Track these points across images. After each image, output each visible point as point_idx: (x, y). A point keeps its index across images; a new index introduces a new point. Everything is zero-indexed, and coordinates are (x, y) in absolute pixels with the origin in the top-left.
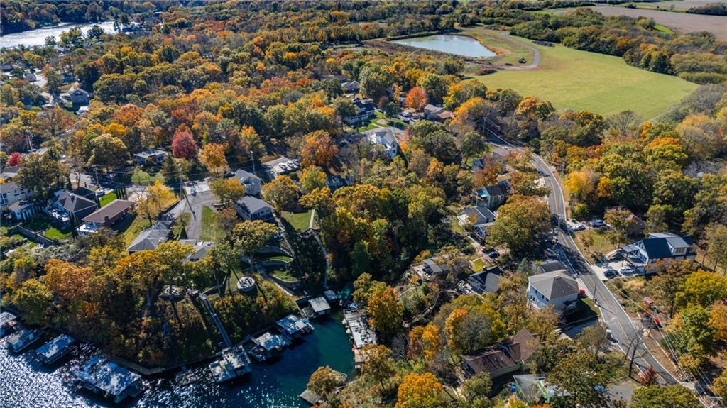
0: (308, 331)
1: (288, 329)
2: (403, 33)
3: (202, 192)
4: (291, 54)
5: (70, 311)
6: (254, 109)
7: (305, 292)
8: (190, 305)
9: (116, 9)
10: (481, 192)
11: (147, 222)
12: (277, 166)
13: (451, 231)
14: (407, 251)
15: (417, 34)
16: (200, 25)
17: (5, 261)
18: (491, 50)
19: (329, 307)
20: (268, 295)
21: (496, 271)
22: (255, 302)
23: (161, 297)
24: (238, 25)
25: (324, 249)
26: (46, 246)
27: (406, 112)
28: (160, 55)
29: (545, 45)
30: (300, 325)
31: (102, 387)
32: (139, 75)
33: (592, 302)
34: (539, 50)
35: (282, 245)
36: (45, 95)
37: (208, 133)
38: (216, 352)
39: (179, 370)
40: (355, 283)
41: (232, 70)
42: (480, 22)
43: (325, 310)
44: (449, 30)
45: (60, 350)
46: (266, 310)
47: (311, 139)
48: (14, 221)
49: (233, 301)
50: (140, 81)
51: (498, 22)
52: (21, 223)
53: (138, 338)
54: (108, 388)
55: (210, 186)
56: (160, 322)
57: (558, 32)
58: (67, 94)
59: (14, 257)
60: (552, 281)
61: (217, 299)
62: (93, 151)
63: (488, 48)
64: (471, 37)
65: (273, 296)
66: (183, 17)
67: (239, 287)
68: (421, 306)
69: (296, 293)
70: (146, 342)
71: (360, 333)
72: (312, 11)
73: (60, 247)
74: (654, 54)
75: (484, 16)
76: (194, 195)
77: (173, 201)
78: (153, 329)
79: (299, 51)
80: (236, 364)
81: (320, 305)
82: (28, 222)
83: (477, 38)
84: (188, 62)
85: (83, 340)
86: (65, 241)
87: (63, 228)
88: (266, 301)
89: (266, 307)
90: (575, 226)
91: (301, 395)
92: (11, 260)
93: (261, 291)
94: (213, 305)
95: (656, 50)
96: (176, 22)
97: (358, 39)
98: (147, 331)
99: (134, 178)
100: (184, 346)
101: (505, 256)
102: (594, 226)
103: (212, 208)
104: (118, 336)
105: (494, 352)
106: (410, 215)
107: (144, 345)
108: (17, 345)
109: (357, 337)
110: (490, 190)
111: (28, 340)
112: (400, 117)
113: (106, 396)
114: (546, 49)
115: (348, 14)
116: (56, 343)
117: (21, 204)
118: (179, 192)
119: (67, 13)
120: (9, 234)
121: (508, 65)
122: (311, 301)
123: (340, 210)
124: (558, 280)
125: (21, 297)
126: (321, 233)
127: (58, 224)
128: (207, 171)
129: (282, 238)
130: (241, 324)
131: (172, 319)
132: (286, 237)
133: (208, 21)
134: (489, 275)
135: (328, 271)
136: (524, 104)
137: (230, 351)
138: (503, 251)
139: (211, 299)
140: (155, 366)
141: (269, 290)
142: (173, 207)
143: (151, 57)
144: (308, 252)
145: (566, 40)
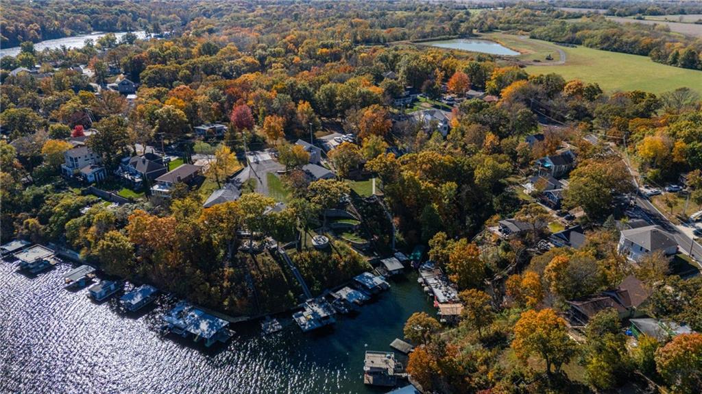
0: (385, 288)
1: (367, 284)
2: (425, 37)
3: (264, 161)
4: (325, 50)
5: (153, 260)
6: (306, 88)
7: (375, 253)
8: (270, 257)
9: (145, 20)
10: (544, 161)
11: (216, 185)
12: (333, 140)
13: (517, 198)
14: (472, 219)
15: (439, 37)
16: (228, 31)
17: (82, 217)
18: (515, 50)
19: (403, 267)
20: (342, 253)
21: (579, 230)
22: (331, 258)
23: (241, 250)
24: (263, 31)
25: (389, 214)
26: (121, 204)
27: (448, 97)
28: (199, 50)
29: (568, 46)
30: (378, 281)
31: (192, 331)
32: (182, 65)
33: (688, 258)
34: (563, 50)
35: (348, 208)
36: (94, 85)
37: (265, 108)
38: (298, 303)
39: (263, 319)
40: (430, 242)
41: (270, 63)
42: (497, 28)
43: (398, 270)
44: (467, 35)
45: (144, 299)
46: (343, 266)
47: (368, 112)
48: (85, 182)
49: (310, 256)
50: (185, 71)
51: (515, 28)
52: (94, 184)
53: (222, 287)
54: (198, 332)
55: (271, 155)
56: (242, 272)
57: (578, 34)
58: (114, 84)
59: (91, 213)
60: (649, 233)
61: (295, 254)
62: (157, 121)
63: (511, 49)
64: (491, 40)
65: (347, 253)
66: (211, 24)
67: (314, 243)
68: (503, 264)
69: (366, 254)
70: (229, 291)
71: (440, 289)
72: (333, 19)
73: (135, 205)
74: (682, 52)
75: (501, 23)
76: (257, 162)
77: (237, 168)
78: (235, 279)
79: (332, 48)
80: (321, 313)
81: (393, 265)
82: (99, 183)
83: (498, 41)
84: (227, 56)
85: (164, 291)
86: (140, 200)
87: (135, 189)
88: (341, 258)
89: (342, 263)
90: (649, 191)
91: (391, 344)
92: (88, 216)
93: (335, 249)
94: (292, 259)
95: (681, 47)
96: (205, 29)
97: (382, 42)
98: (230, 279)
99: (196, 147)
100: (268, 296)
101: (581, 218)
102: (671, 191)
103: (276, 174)
104: (202, 284)
105: (601, 298)
106: (476, 181)
107: (229, 293)
108: (100, 293)
109: (439, 293)
110: (555, 159)
111: (110, 290)
112: (443, 101)
113: (195, 340)
114: (570, 50)
115: (369, 21)
116: (140, 291)
117: (92, 168)
118: (242, 159)
119: (100, 23)
120: (83, 194)
121: (535, 61)
122: (384, 261)
123: (406, 174)
124: (653, 232)
125: (105, 247)
126: (385, 199)
127: (130, 185)
128: (266, 143)
129: (347, 202)
130: (320, 278)
131: (253, 270)
132: (351, 202)
133: (234, 28)
134: (572, 233)
135: (397, 234)
136: (570, 86)
137: (313, 301)
138: (579, 213)
139: (289, 253)
140: (239, 315)
141: (342, 248)
142: (238, 173)
143: (191, 52)
144: (375, 216)
145: (587, 41)
